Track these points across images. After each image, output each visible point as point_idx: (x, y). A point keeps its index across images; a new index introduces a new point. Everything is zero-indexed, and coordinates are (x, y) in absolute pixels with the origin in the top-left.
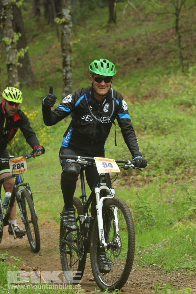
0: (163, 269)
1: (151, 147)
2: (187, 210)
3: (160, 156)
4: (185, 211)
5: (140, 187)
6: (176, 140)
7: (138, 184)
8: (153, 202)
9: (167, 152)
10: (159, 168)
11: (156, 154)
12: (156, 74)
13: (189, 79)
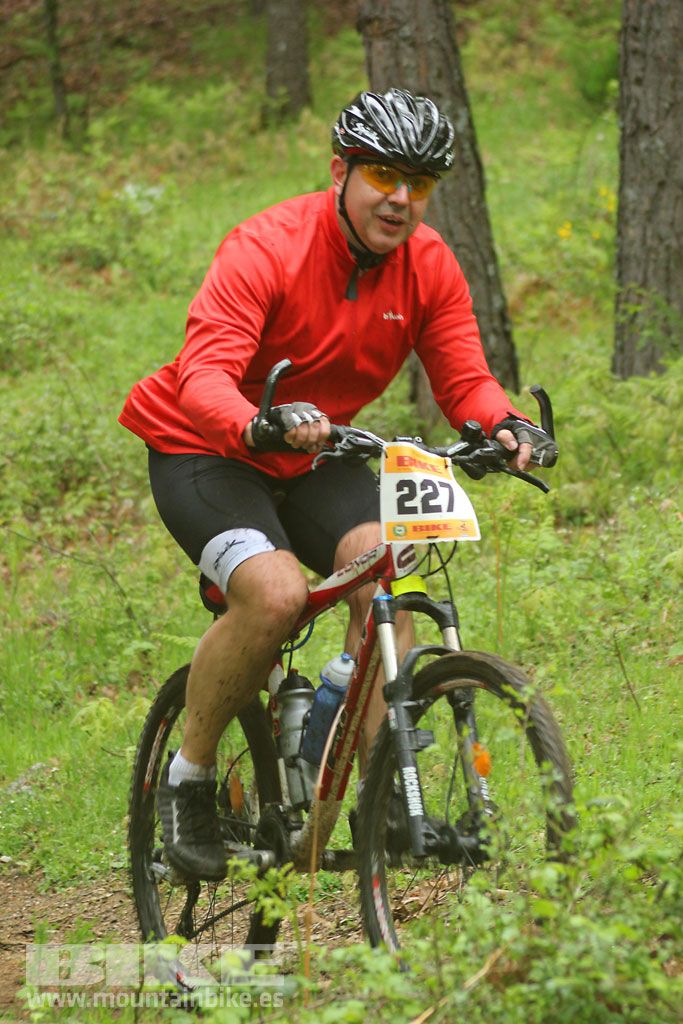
0: (38, 873)
2: (119, 653)
4: (109, 658)
6: (62, 394)
9: (28, 437)
13: (95, 164)
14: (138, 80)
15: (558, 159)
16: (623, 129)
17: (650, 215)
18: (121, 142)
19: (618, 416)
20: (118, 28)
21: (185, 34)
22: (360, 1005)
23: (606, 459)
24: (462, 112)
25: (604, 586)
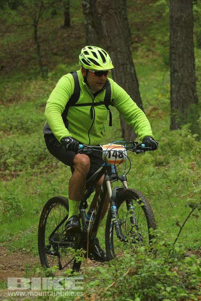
0: (31, 252)
1: (17, 144)
3: (25, 153)
5: (8, 181)
7: (6, 179)
8: (20, 194)
9: (31, 149)
10: (25, 163)
11: (22, 151)
12: (18, 79)
13: (49, 83)
14: (59, 63)
15: (159, 79)
16: (171, 71)
17: (178, 91)
18: (56, 78)
19: (171, 139)
20: (55, 51)
21: (71, 52)
22: (98, 281)
23: (168, 150)
24: (133, 68)
25: (167, 180)
